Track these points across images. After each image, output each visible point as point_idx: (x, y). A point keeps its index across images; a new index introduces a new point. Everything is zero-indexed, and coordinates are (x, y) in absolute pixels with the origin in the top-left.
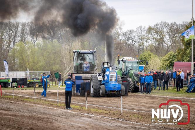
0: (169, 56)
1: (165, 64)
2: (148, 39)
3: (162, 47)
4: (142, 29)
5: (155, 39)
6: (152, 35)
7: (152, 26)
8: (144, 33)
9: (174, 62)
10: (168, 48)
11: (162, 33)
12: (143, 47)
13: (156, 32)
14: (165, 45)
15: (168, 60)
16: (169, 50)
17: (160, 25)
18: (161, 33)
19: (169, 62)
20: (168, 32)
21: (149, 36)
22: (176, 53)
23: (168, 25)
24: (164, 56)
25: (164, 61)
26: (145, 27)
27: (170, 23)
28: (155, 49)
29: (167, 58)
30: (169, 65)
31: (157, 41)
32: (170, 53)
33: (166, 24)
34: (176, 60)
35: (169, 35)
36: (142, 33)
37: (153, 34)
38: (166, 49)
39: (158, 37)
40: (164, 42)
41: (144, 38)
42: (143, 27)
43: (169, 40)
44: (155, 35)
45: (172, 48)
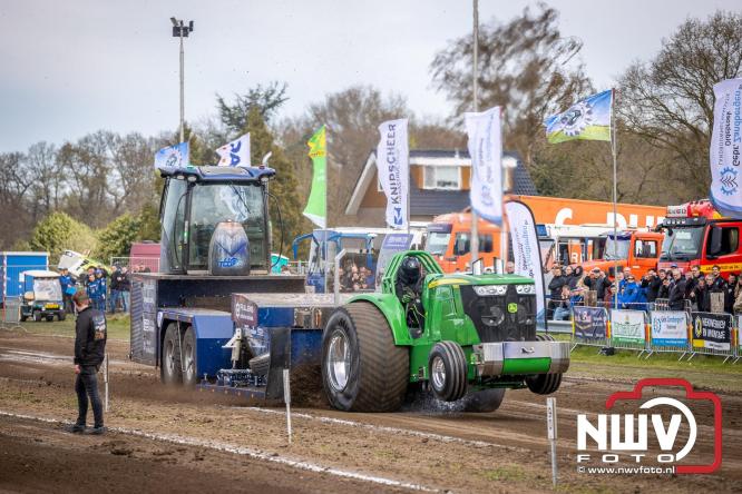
0: (120, 225)
1: (107, 249)
2: (63, 178)
3: (102, 201)
4: (45, 151)
5: (82, 179)
6: (72, 167)
7: (74, 142)
8: (52, 162)
9: (133, 243)
10: (118, 205)
11: (99, 163)
12: (48, 202)
13: (85, 159)
14: (108, 195)
15: (116, 238)
16: (119, 209)
17: (94, 140)
18: (99, 161)
19: (118, 243)
20: (117, 160)
21: (66, 170)
22: (139, 220)
23: (119, 141)
24: (105, 227)
25: (106, 240)
26: (53, 146)
27: (123, 136)
28: (82, 207)
29: (115, 233)
30: (119, 250)
31: (86, 184)
32: (122, 219)
33: (112, 138)
34: (139, 237)
35: (121, 168)
36: (46, 162)
37: (75, 164)
38: (110, 206)
39: (91, 174)
40: (107, 187)
41: (50, 177)
42: (48, 145)
43: (120, 183)
44: (81, 166)
45: (129, 204)
